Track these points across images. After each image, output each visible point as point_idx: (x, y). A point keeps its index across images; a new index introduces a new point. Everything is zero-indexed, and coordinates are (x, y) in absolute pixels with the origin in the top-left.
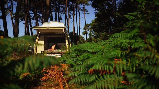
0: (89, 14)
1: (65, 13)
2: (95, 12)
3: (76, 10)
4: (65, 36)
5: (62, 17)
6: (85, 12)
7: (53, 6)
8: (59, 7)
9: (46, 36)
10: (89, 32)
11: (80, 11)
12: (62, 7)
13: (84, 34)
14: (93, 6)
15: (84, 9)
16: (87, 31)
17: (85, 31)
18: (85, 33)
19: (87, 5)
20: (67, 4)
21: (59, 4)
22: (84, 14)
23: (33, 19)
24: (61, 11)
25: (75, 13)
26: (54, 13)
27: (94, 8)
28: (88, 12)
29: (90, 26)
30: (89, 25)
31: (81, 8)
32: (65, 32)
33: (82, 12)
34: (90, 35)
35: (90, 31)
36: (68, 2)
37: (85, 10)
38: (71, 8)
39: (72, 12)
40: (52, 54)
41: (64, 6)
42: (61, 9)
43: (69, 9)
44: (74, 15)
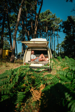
0: (60, 37)
1: (46, 37)
2: (66, 36)
8: (42, 34)
10: (60, 49)
11: (55, 36)
13: (57, 50)
14: (64, 32)
15: (57, 35)
17: (57, 48)
19: (60, 32)
22: (57, 37)
25: (52, 37)
29: (60, 45)
30: (60, 44)
32: (48, 46)
36: (48, 31)
39: (50, 37)
40: (37, 63)
41: (45, 33)
42: (44, 35)
43: (48, 35)
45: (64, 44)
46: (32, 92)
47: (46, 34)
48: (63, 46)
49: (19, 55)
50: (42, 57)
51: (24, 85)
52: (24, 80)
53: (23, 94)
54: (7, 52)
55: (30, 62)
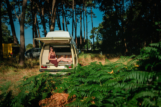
1: (73, 17)
2: (103, 16)
3: (84, 13)
5: (69, 21)
6: (93, 16)
7: (60, 11)
8: (66, 11)
10: (96, 36)
11: (87, 15)
12: (69, 11)
13: (91, 38)
15: (91, 13)
17: (92, 34)
19: (95, 8)
20: (74, 8)
21: (66, 7)
22: (92, 17)
23: (40, 24)
24: (68, 15)
25: (83, 17)
27: (101, 11)
28: (95, 16)
29: (97, 30)
30: (97, 28)
31: (89, 12)
32: (70, 42)
33: (89, 15)
34: (97, 39)
35: (98, 35)
36: (75, 6)
37: (93, 13)
38: (78, 12)
39: (79, 16)
41: (71, 10)
42: (68, 13)
43: (76, 12)
44: (82, 19)
45: (102, 27)
46: (53, 93)
47: (73, 11)
48: (100, 31)
51: (46, 88)
52: (46, 84)
53: (46, 94)
55: (48, 64)
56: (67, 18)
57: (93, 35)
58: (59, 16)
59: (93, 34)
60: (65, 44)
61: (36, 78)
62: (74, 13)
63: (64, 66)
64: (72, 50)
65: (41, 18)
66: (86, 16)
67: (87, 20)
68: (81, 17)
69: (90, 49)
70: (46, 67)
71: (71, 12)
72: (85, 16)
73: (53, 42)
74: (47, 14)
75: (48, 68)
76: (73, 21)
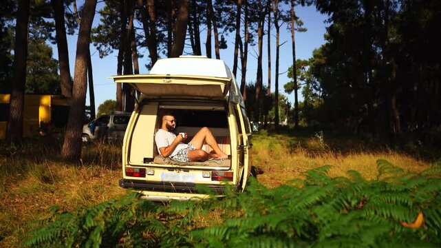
0: (304, 30)
1: (238, 27)
2: (329, 25)
3: (269, 18)
4: (227, 109)
5: (226, 38)
6: (296, 26)
7: (201, 9)
8: (220, 11)
9: (163, 107)
10: (303, 84)
11: (280, 23)
12: (226, 10)
13: (288, 91)
14: (322, 5)
15: (291, 18)
16: (299, 81)
17: (291, 80)
18: (292, 87)
19: (303, 5)
20: (243, 2)
22: (292, 30)
23: (142, 45)
24: (224, 23)
25: (266, 28)
26: (203, 28)
27: (322, 12)
28: (303, 27)
29: (307, 68)
30: (306, 63)
31: (284, 14)
32: (228, 95)
33: (285, 24)
34: (307, 92)
35: (308, 82)
37: (296, 18)
38: (253, 13)
39: (255, 25)
40: (180, 169)
41: (234, 7)
42: (225, 16)
43: (246, 15)
44: (263, 34)
45: (323, 61)
47: (239, 13)
48: (317, 70)
49: (104, 119)
50: (204, 142)
54: (47, 107)
55: (150, 164)
56: (219, 30)
57: (295, 82)
58: (197, 24)
59: (295, 79)
60: (209, 100)
61: (83, 220)
62: (243, 16)
63: (200, 173)
64: (231, 119)
65: (145, 29)
66: (278, 27)
67: (278, 39)
68: (261, 27)
69: (285, 123)
70: (142, 173)
71: (233, 14)
72: (273, 25)
73: (171, 91)
74: (165, 17)
75: (148, 178)
76: (238, 38)
